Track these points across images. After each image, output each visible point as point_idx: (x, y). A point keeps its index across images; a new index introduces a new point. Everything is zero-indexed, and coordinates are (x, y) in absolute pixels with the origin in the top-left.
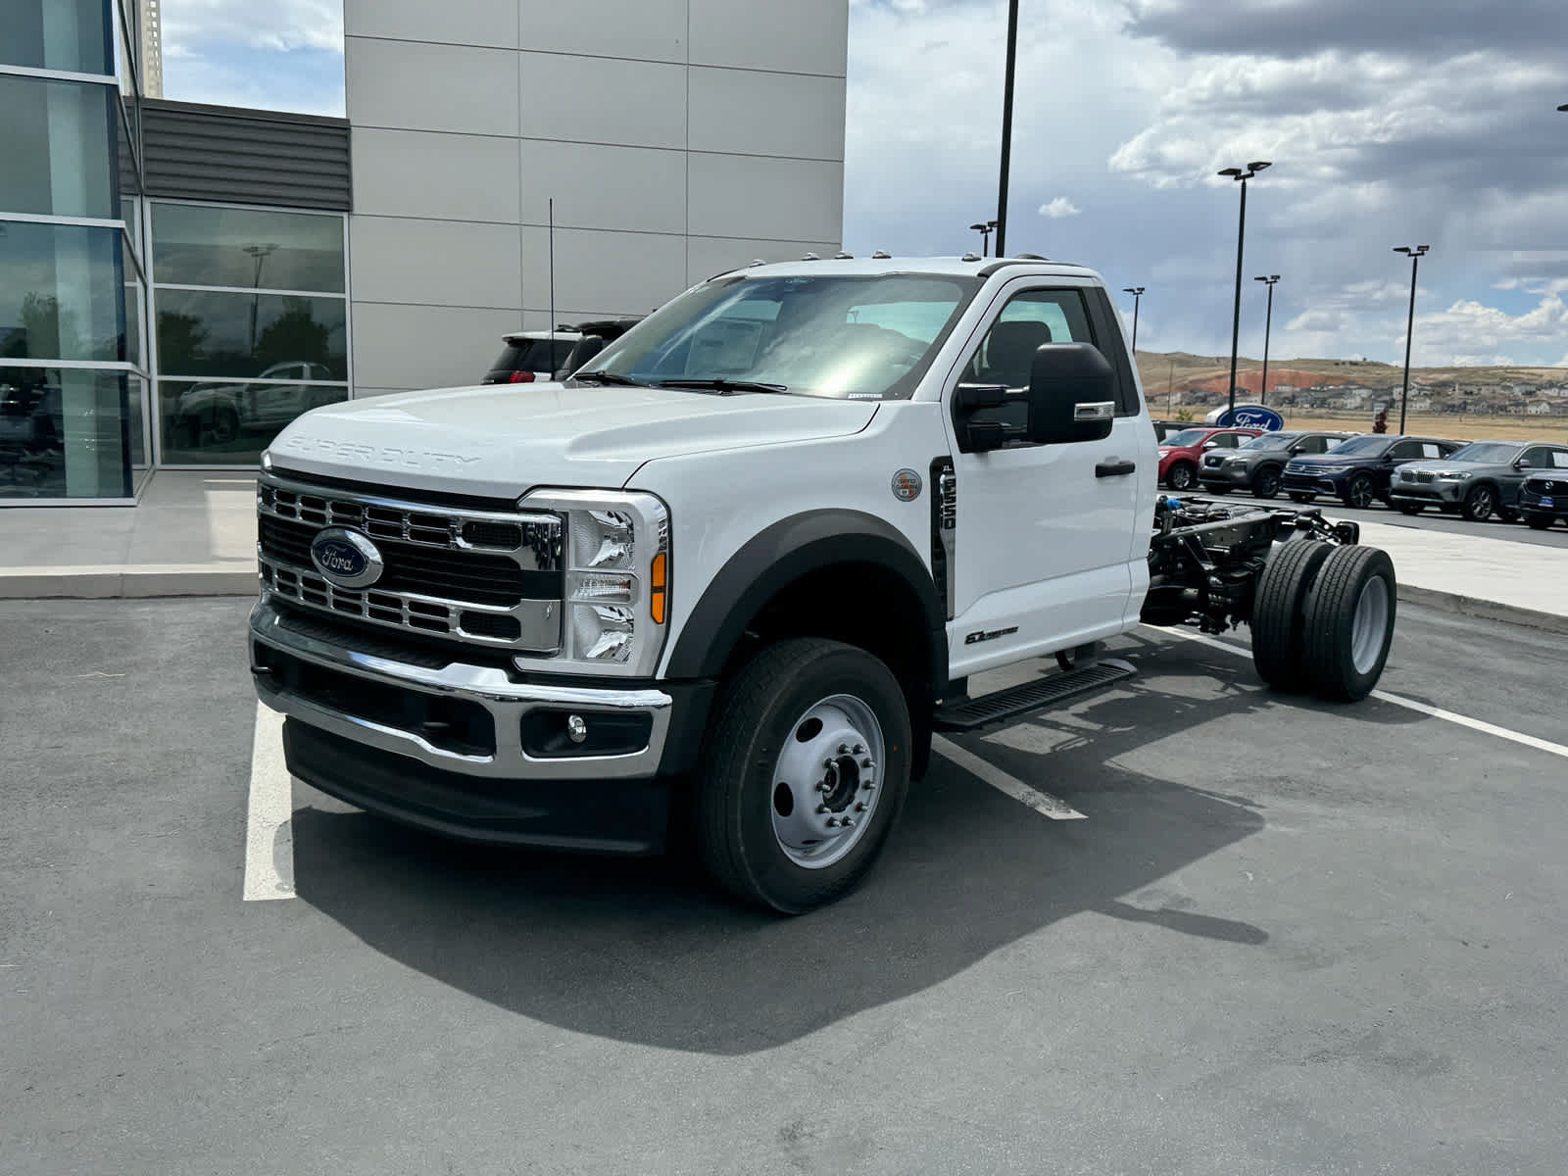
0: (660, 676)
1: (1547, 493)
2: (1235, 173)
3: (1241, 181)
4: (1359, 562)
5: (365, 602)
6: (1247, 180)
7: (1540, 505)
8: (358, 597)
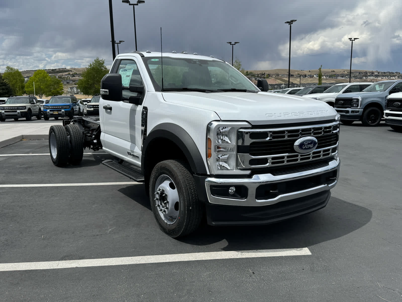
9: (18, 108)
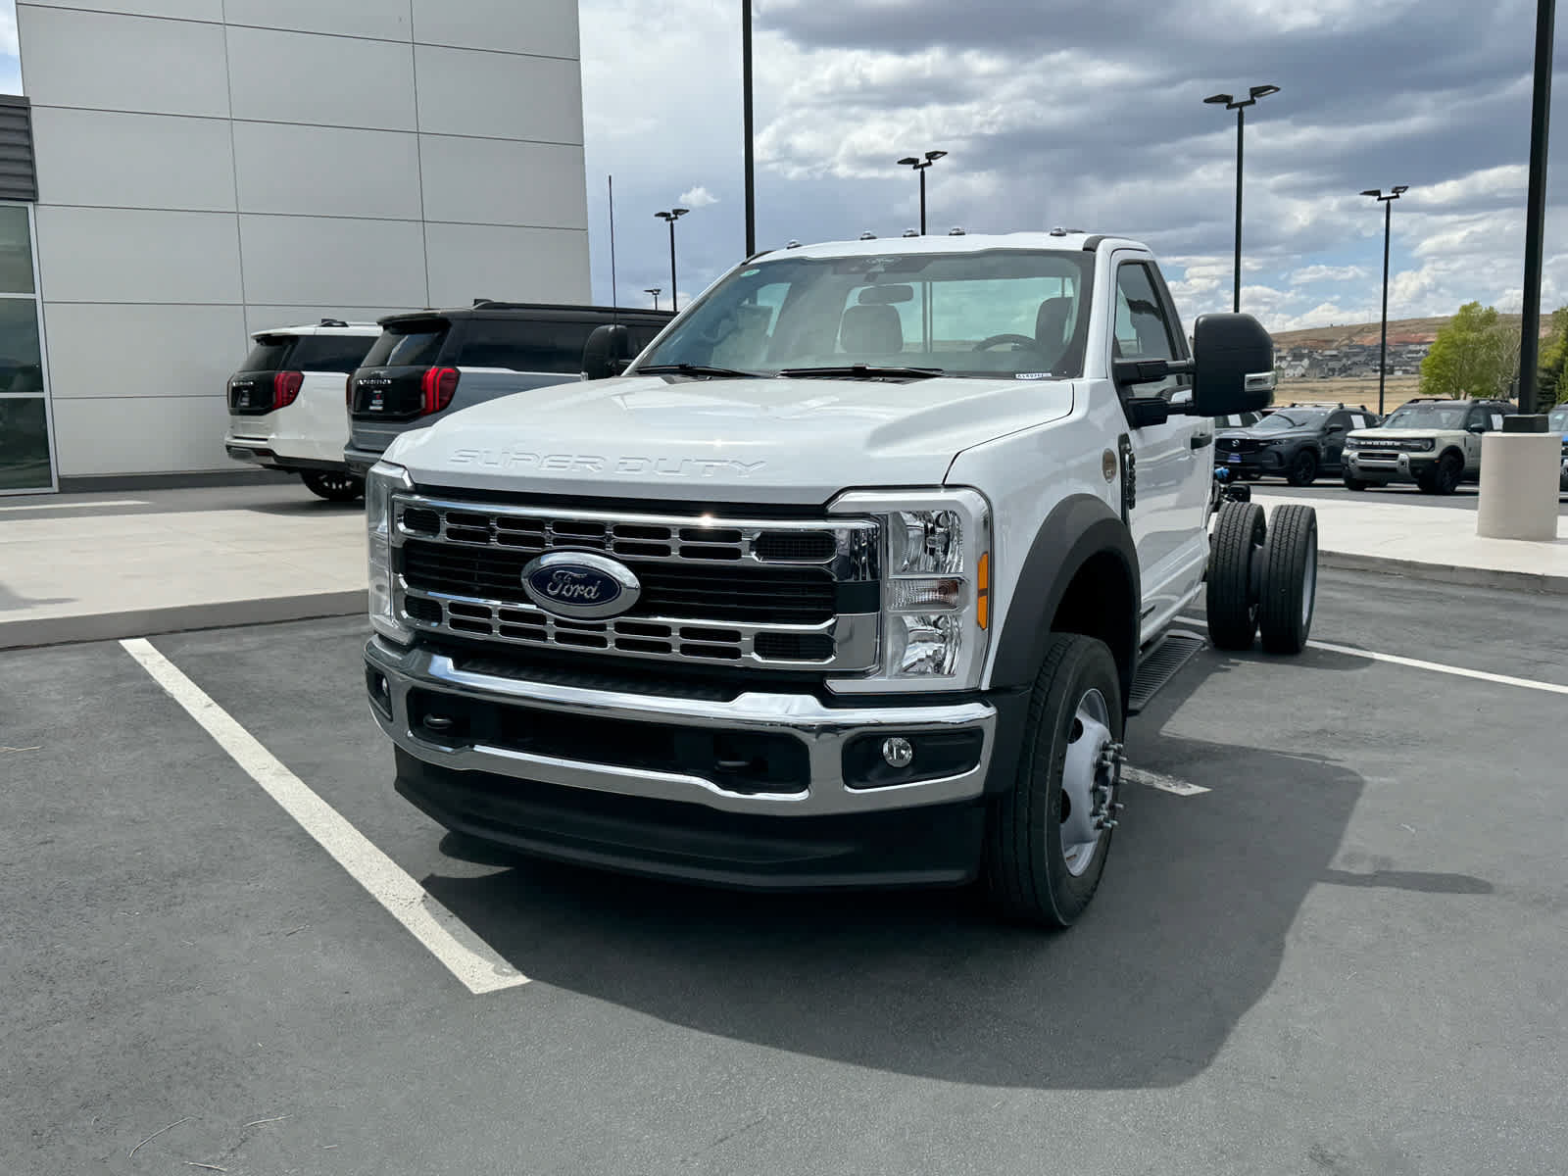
0: (985, 686)
1: (1234, 450)
2: (913, 162)
3: (920, 170)
4: (1302, 520)
5: (611, 634)
6: (925, 169)
7: (1230, 461)
8: (603, 628)
9: (1405, 444)
